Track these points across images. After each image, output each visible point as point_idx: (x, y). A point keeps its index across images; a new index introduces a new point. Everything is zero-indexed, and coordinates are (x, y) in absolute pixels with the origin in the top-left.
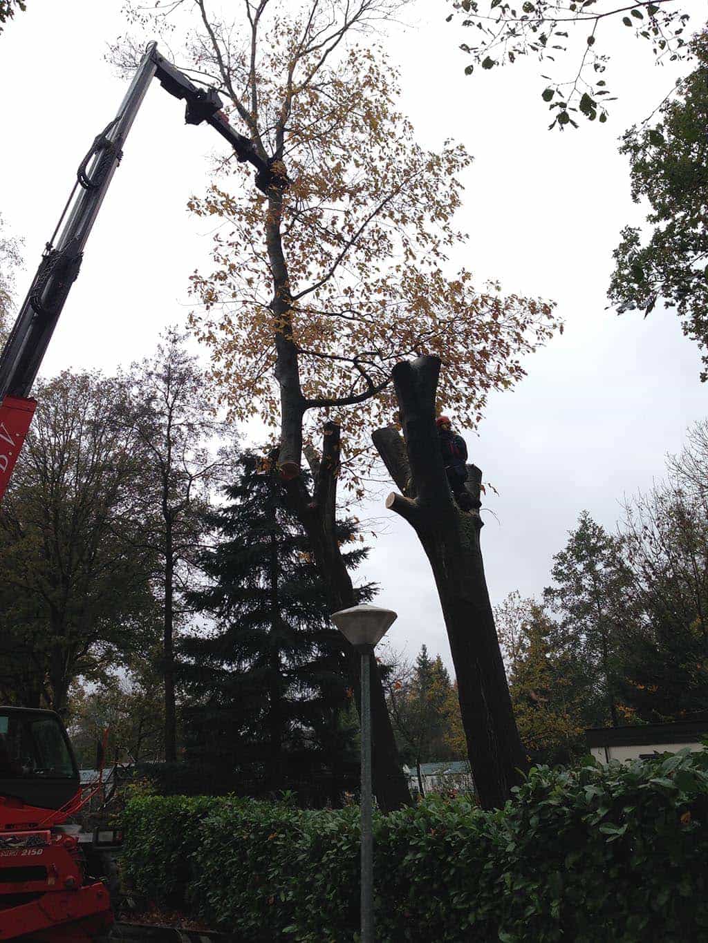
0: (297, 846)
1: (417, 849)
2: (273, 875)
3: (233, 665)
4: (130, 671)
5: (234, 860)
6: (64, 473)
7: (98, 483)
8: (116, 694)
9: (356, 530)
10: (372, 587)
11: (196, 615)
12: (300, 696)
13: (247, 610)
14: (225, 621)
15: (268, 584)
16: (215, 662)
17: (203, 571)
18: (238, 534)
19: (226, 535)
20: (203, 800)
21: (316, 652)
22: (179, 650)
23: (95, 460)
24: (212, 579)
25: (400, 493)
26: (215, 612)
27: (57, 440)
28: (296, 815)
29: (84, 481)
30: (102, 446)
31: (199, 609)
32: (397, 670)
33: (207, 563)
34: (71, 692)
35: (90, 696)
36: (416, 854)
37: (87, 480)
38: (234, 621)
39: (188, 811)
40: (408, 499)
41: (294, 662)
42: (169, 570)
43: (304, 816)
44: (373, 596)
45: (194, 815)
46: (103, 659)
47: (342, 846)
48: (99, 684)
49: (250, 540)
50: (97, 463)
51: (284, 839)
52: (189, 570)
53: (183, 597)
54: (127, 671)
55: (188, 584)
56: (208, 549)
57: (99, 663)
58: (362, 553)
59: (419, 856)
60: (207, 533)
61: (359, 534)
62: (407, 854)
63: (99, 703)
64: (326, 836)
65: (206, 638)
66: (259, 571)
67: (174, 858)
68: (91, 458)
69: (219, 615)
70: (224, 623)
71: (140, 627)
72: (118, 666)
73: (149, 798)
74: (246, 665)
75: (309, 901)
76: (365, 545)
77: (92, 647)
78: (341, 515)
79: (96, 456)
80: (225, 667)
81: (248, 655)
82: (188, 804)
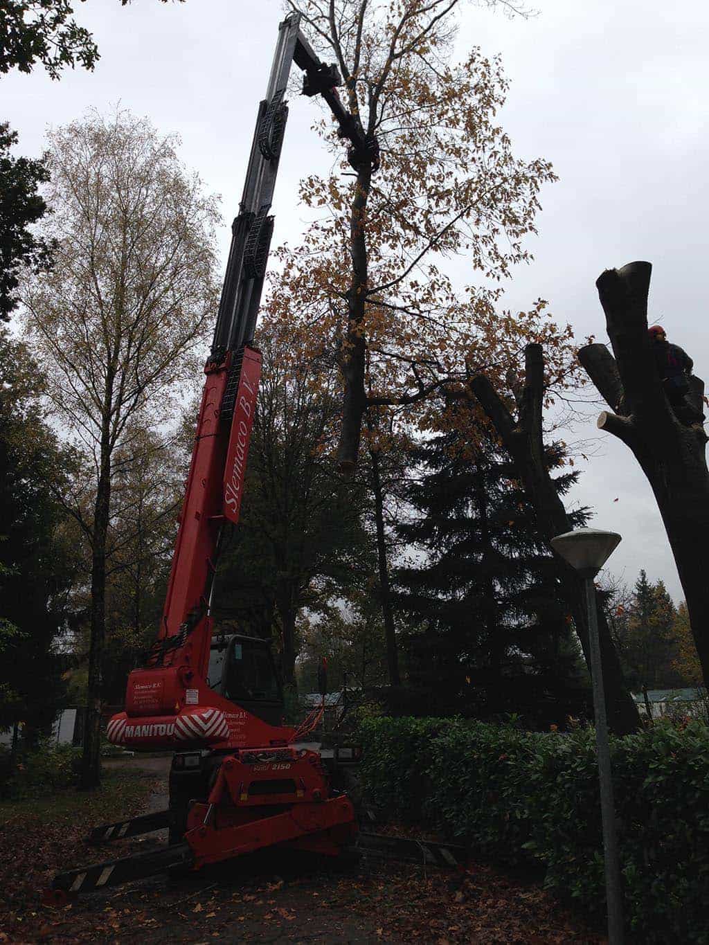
0: (529, 766)
1: (657, 772)
2: (506, 793)
3: (448, 594)
4: (349, 603)
5: (467, 777)
6: (274, 418)
7: (305, 425)
8: (338, 624)
9: (564, 454)
10: (584, 512)
11: (408, 547)
12: (516, 623)
13: (457, 540)
14: (436, 552)
15: (477, 514)
16: (430, 592)
17: (412, 504)
18: (443, 466)
19: (431, 467)
20: (431, 721)
21: (530, 579)
22: (394, 581)
23: (301, 404)
24: (421, 511)
25: (612, 412)
26: (426, 544)
27: (265, 388)
28: (525, 736)
29: (293, 425)
30: (305, 390)
31: (410, 541)
32: (617, 596)
33: (415, 495)
34: (297, 622)
35: (314, 626)
36: (657, 777)
37: (295, 424)
38: (446, 552)
39: (418, 731)
40: (622, 418)
41: (508, 590)
42: (378, 505)
43: (533, 738)
44: (587, 520)
45: (424, 736)
46: (324, 591)
47: (577, 767)
48: (322, 615)
49: (455, 472)
50: (303, 407)
51: (516, 760)
52: (397, 503)
53: (394, 530)
54: (346, 602)
55: (398, 517)
56: (415, 482)
57: (320, 595)
58: (572, 477)
59: (661, 778)
60: (413, 466)
61: (568, 458)
62: (647, 777)
63: (324, 632)
64: (559, 758)
65: (420, 569)
66: (467, 500)
67: (408, 774)
68: (297, 402)
69: (430, 546)
70: (436, 553)
71: (355, 561)
72: (338, 597)
73: (380, 719)
74: (460, 594)
75: (546, 820)
76: (575, 468)
77: (313, 581)
78: (548, 440)
79: (301, 400)
80: (440, 596)
81: (461, 585)
82: (417, 725)
